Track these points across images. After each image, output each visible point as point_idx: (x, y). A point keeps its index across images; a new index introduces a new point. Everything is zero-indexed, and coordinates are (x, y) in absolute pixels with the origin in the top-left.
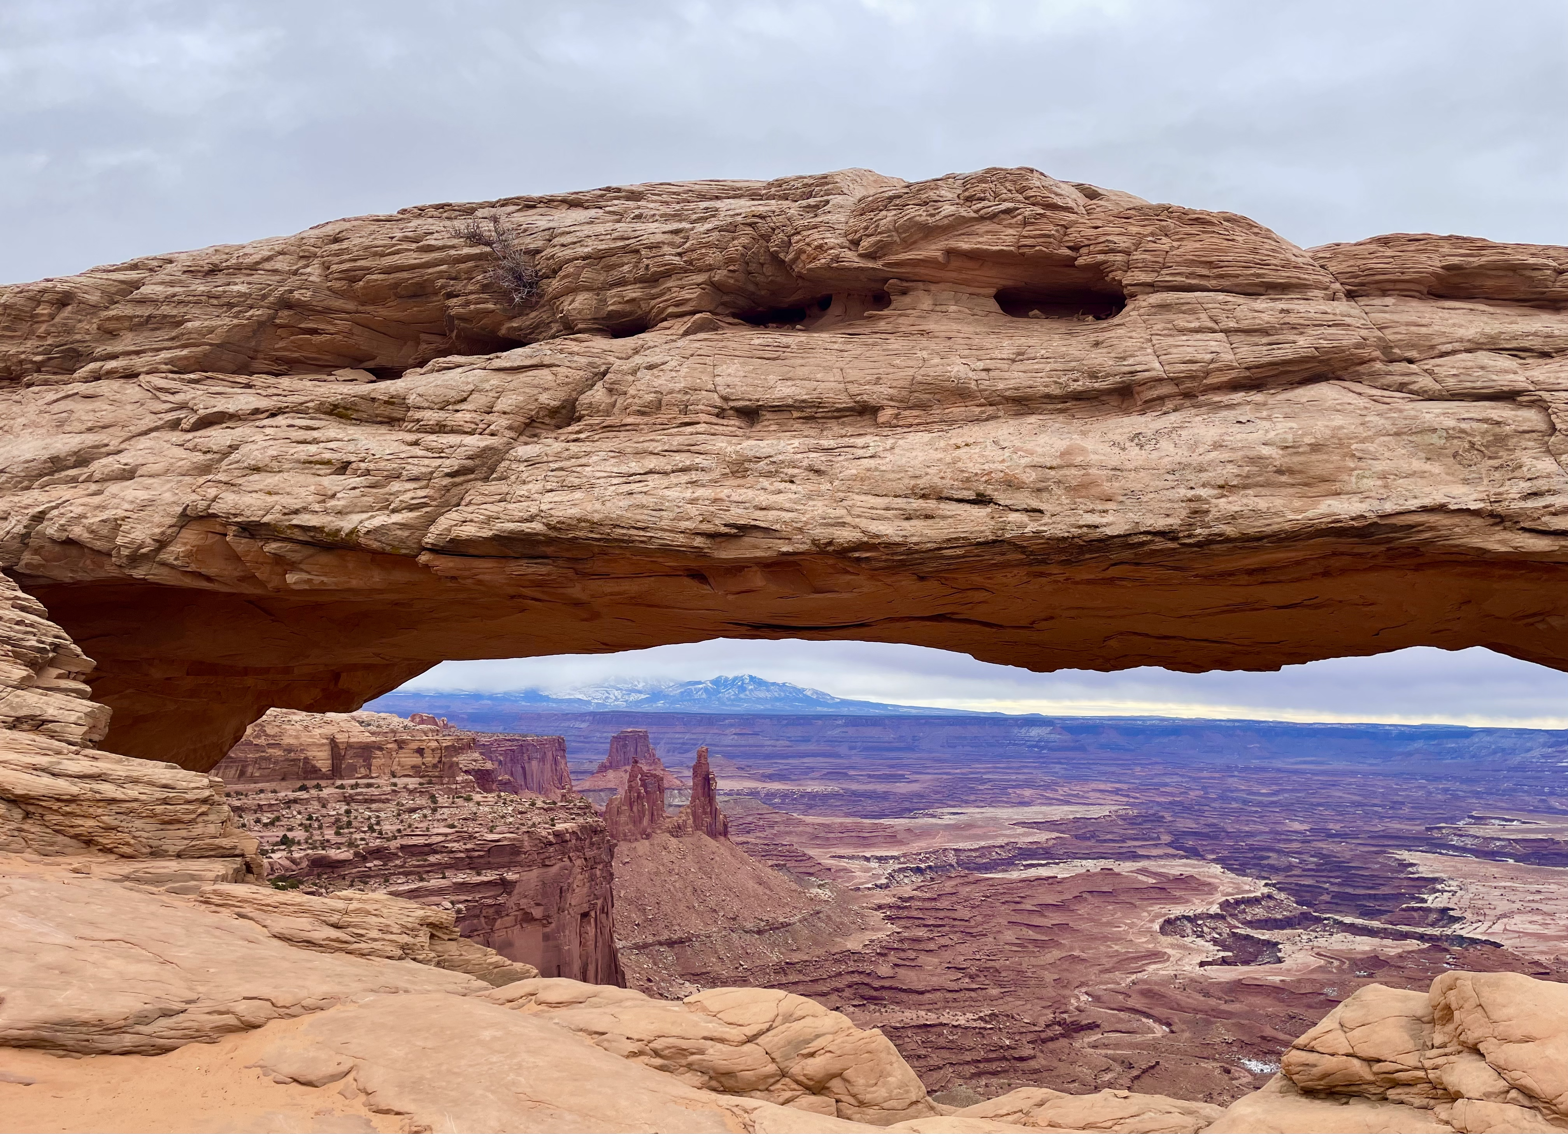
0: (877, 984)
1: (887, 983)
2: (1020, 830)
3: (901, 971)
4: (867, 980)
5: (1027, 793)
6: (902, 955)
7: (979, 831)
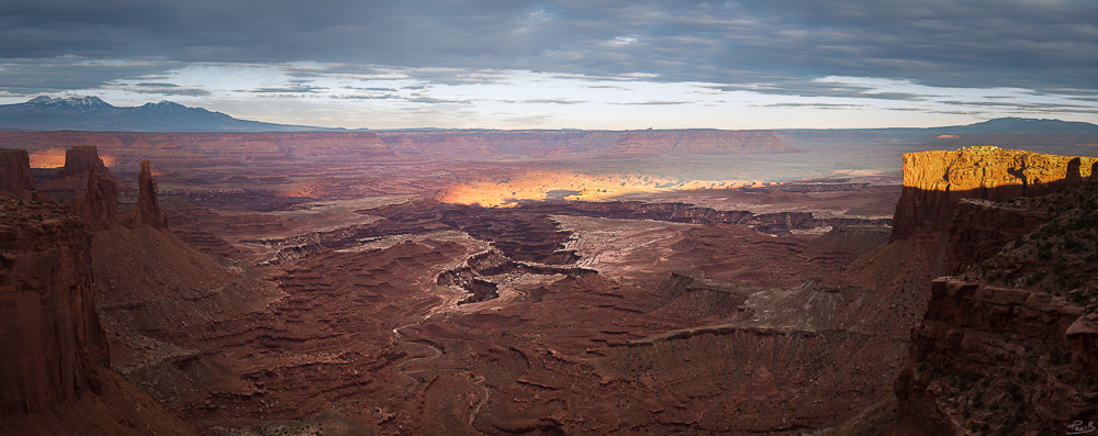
0: (275, 336)
1: (282, 335)
2: (359, 216)
3: (290, 326)
4: (269, 333)
5: (361, 187)
6: (291, 313)
7: (333, 218)
